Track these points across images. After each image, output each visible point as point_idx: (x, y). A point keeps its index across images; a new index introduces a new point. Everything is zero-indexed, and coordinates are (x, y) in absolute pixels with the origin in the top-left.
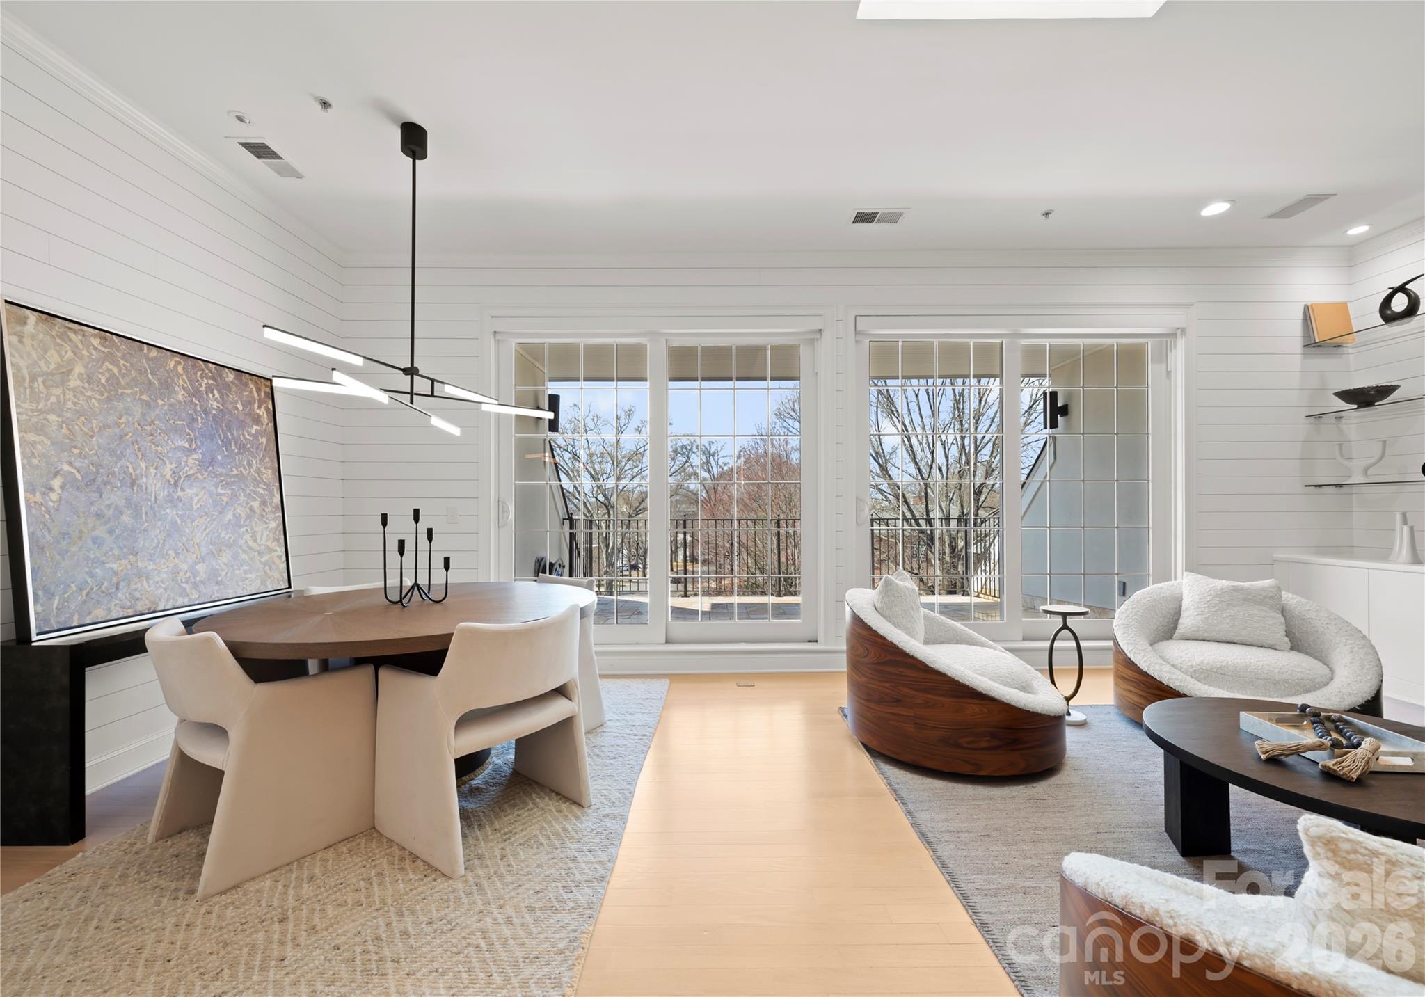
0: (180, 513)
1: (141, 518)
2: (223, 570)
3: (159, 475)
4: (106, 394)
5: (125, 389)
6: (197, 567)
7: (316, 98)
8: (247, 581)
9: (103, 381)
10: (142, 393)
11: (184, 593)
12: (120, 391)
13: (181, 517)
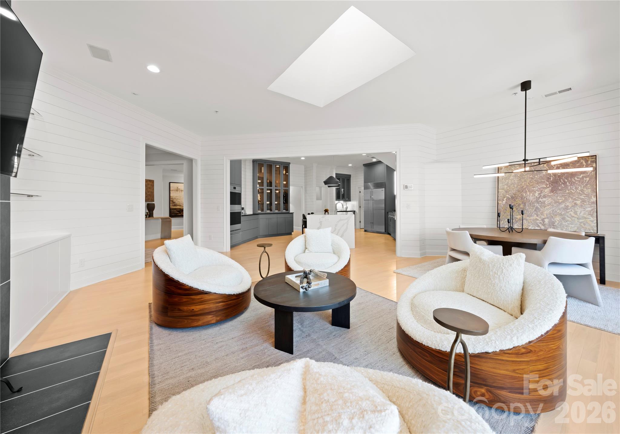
0: (540, 205)
1: (526, 206)
2: (556, 222)
3: (533, 195)
4: (519, 178)
5: (525, 176)
6: (545, 220)
7: (513, 94)
8: (569, 227)
9: (519, 176)
10: (530, 176)
11: (538, 226)
12: (523, 177)
13: (540, 206)
